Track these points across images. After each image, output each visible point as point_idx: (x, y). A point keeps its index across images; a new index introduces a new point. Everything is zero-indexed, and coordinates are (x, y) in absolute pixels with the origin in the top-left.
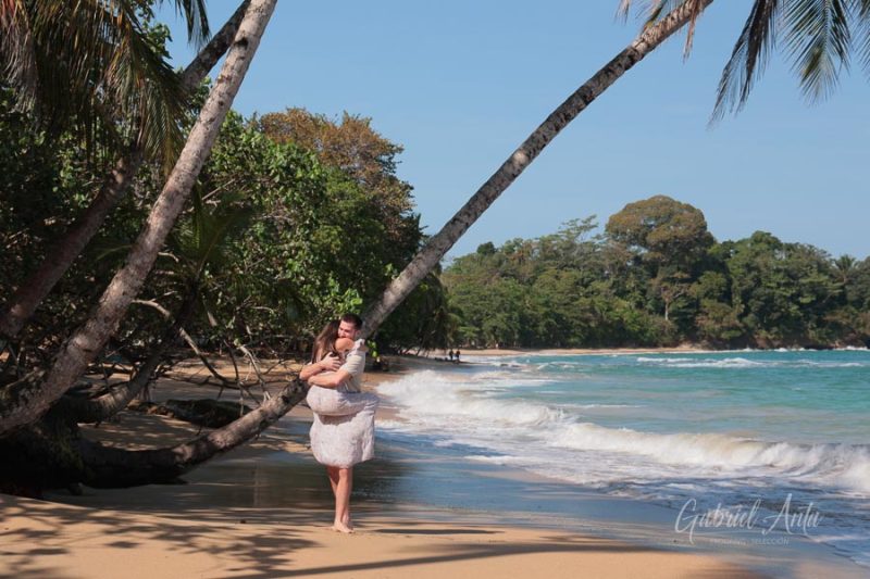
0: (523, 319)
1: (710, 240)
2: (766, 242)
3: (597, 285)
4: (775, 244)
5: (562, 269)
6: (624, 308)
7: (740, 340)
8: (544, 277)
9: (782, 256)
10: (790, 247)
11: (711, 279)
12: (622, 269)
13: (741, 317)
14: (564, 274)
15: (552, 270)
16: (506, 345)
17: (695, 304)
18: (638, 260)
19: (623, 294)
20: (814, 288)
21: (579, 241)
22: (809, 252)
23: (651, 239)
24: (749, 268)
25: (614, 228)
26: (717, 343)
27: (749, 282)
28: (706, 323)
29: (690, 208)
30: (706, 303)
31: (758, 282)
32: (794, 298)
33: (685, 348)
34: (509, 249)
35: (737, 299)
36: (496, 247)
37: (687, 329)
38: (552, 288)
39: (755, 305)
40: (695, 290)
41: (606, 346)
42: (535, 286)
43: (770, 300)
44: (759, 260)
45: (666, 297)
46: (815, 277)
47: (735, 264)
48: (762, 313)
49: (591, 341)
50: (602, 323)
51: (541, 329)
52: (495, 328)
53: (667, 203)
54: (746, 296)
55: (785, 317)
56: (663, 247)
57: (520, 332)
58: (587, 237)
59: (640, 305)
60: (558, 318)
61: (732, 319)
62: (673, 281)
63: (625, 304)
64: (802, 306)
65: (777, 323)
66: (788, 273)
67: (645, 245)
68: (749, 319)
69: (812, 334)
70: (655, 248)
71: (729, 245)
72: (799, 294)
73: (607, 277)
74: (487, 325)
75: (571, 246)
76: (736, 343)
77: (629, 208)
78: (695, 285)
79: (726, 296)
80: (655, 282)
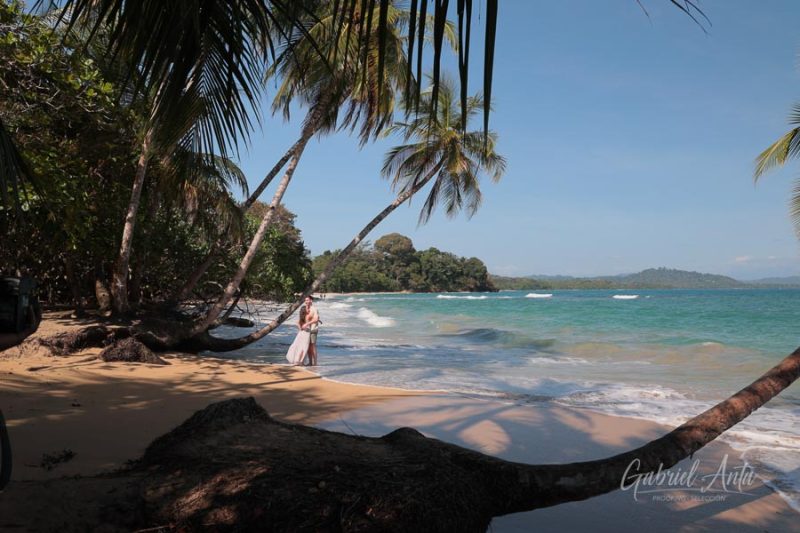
0: (342, 281)
1: (414, 250)
2: (434, 251)
3: (371, 267)
4: (438, 252)
5: (357, 261)
6: (381, 276)
7: (425, 289)
8: (350, 264)
9: (440, 257)
10: (443, 254)
11: (414, 266)
12: (380, 262)
13: (425, 280)
14: (358, 263)
15: (354, 262)
16: (335, 290)
17: (408, 275)
18: (386, 258)
19: (381, 271)
20: (451, 269)
21: (364, 250)
22: (450, 255)
23: (392, 250)
24: (428, 261)
25: (378, 245)
26: (416, 290)
27: (428, 267)
28: (412, 282)
29: (406, 238)
30: (412, 275)
31: (432, 267)
32: (445, 273)
33: (404, 292)
34: (336, 253)
35: (423, 273)
36: (332, 251)
37: (405, 285)
38: (352, 268)
39: (430, 276)
40: (408, 269)
41: (374, 291)
42: (347, 268)
43: (436, 274)
44: (432, 259)
45: (397, 272)
46: (452, 265)
47: (423, 260)
48: (433, 279)
49: (368, 289)
50: (373, 283)
51: (349, 285)
52: (331, 285)
53: (398, 236)
54: (427, 272)
55: (441, 280)
56: (396, 253)
57: (342, 286)
58: (367, 249)
59: (387, 275)
60: (356, 280)
61: (422, 281)
62: (400, 266)
63: (381, 275)
64: (447, 276)
65: (438, 282)
66: (442, 263)
67: (389, 251)
68: (428, 281)
69: (451, 287)
70: (393, 253)
71: (421, 252)
72: (446, 271)
73: (374, 265)
74: (328, 283)
75: (361, 252)
76: (422, 290)
77: (383, 238)
78: (408, 268)
79: (420, 272)
80: (393, 266)
